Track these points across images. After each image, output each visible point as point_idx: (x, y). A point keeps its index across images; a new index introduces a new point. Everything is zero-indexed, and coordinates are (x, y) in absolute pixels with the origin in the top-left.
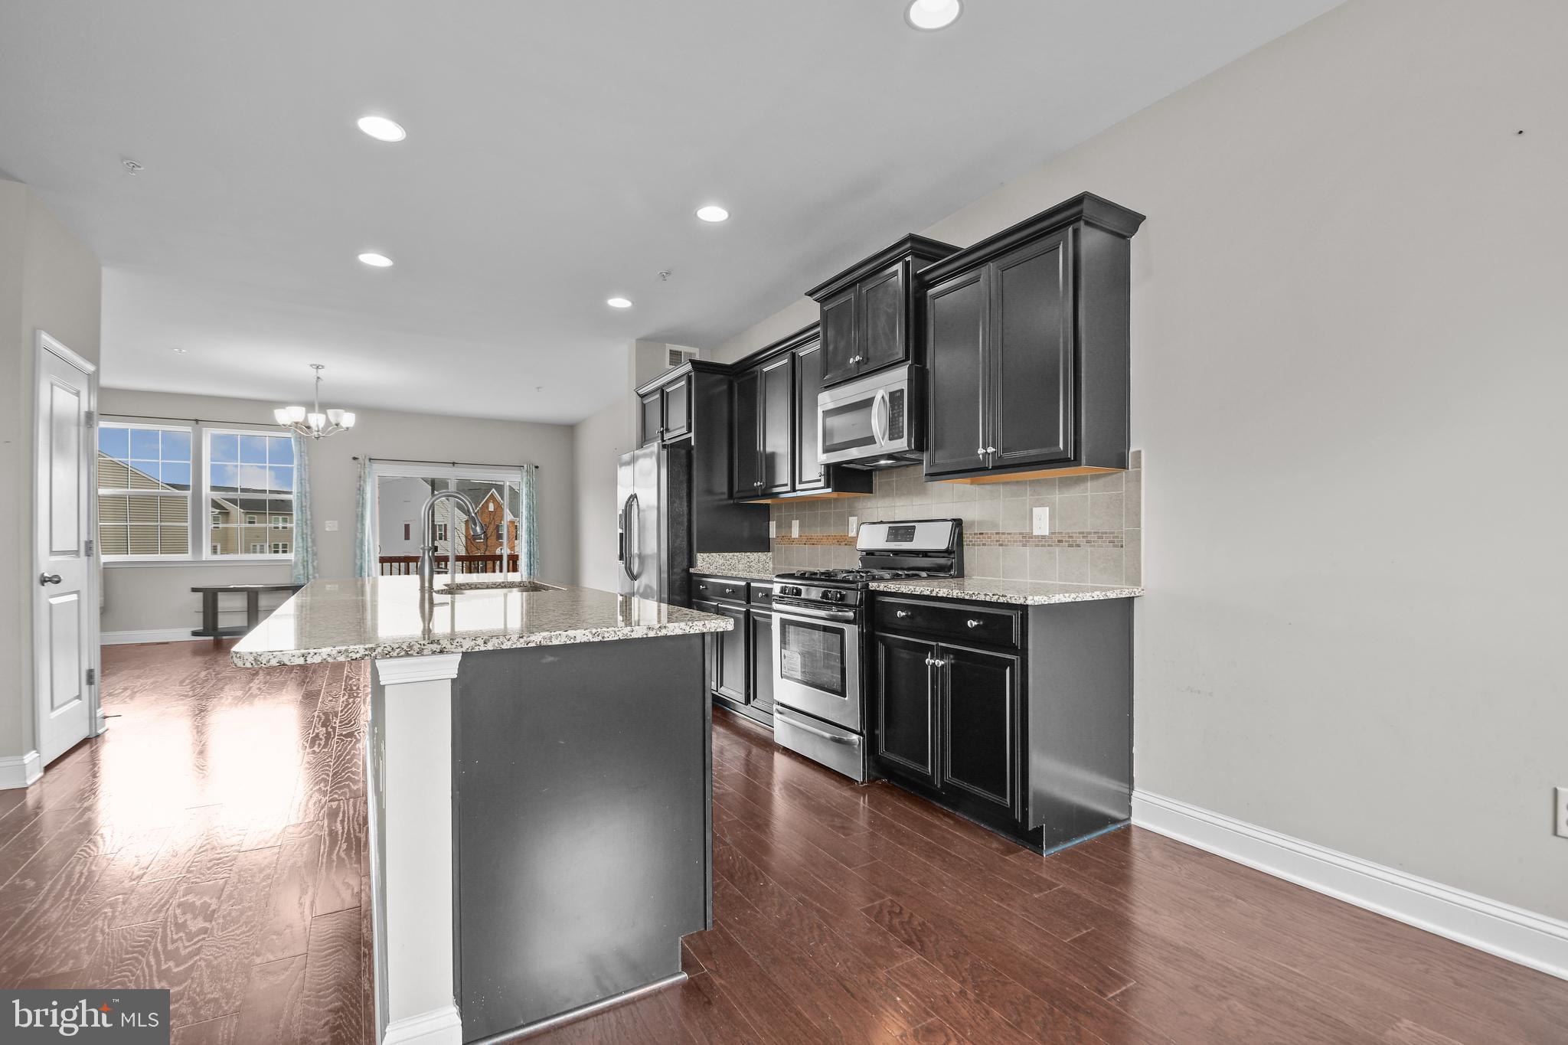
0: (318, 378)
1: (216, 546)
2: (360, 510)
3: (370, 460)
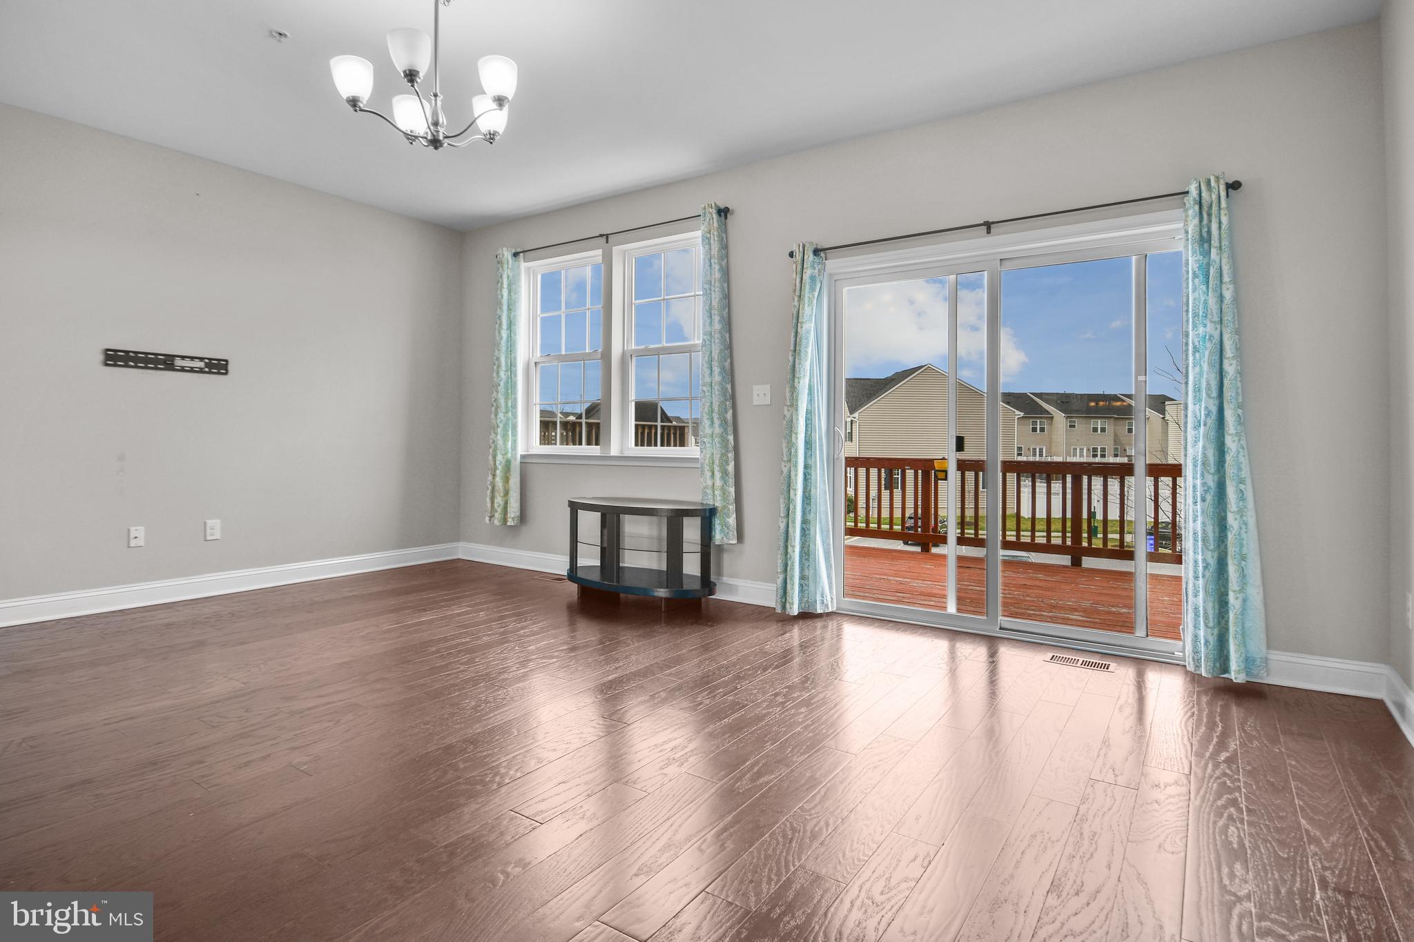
2: (791, 359)
3: (816, 252)
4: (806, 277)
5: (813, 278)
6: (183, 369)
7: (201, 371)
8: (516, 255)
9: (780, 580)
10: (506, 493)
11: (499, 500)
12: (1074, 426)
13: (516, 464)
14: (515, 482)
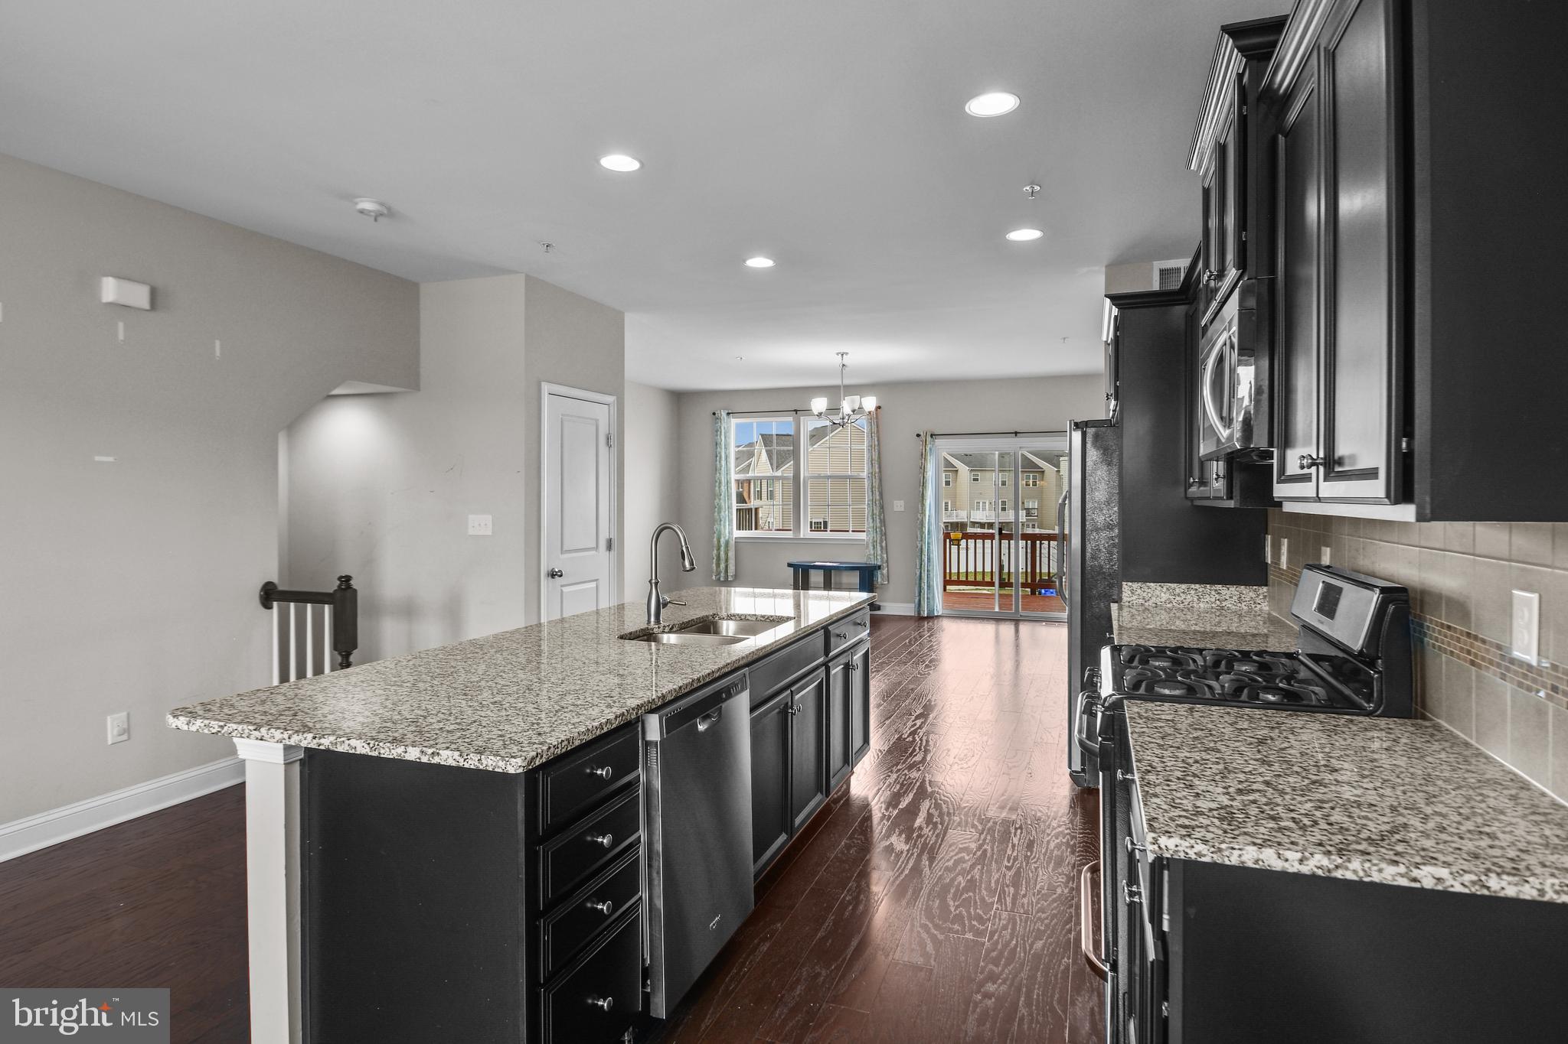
0: (844, 365)
1: (947, 503)
2: (921, 489)
3: (932, 436)
4: (928, 449)
5: (930, 449)
8: (728, 414)
9: (917, 601)
10: (727, 560)
11: (722, 566)
12: (977, 480)
13: (732, 543)
14: (731, 554)
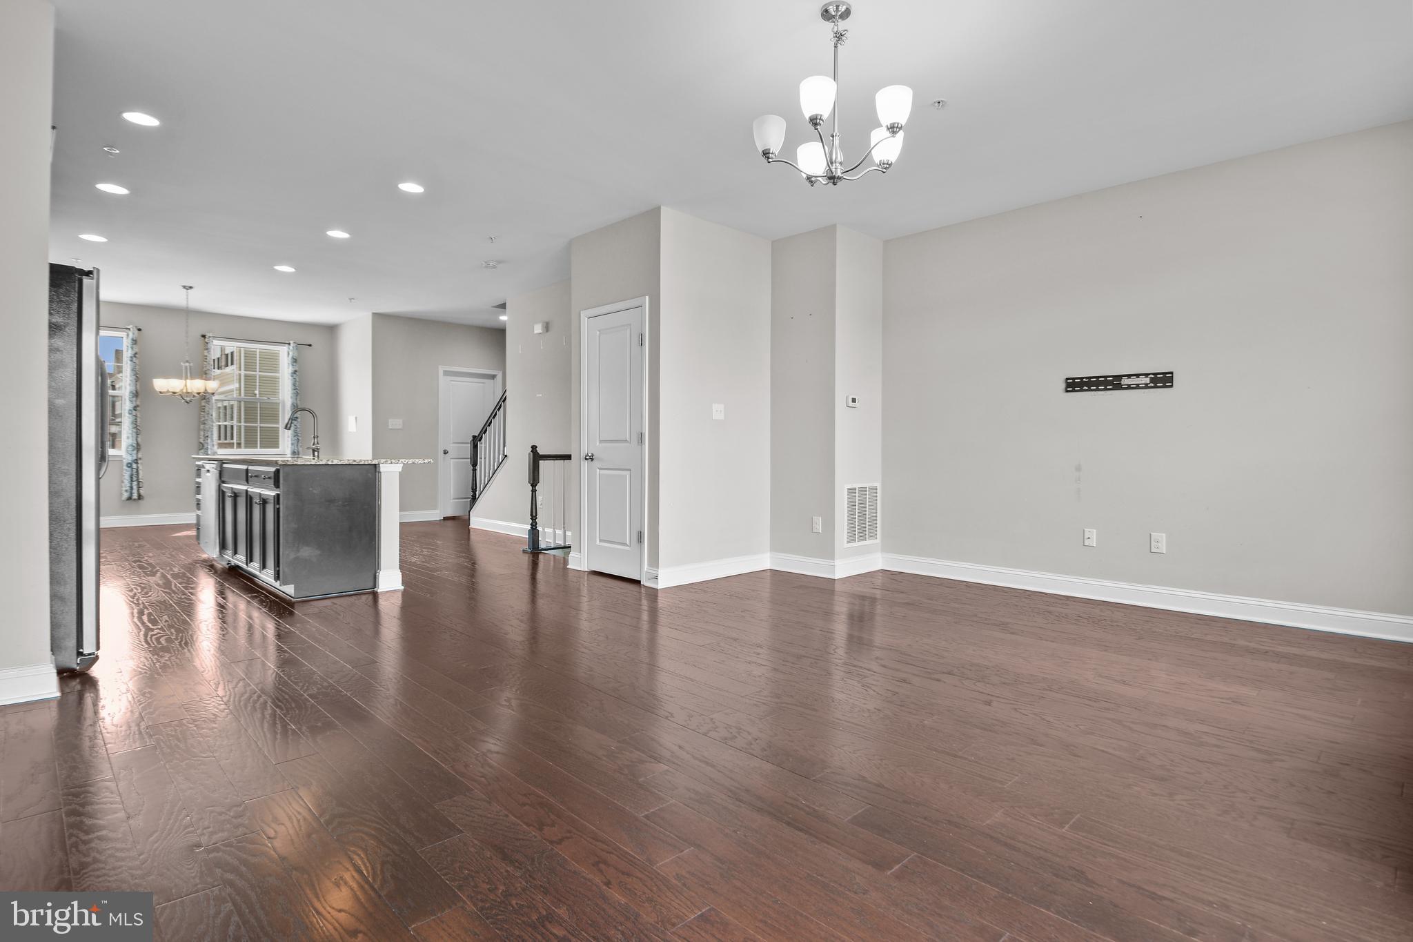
6: (1129, 387)
7: (1146, 387)
